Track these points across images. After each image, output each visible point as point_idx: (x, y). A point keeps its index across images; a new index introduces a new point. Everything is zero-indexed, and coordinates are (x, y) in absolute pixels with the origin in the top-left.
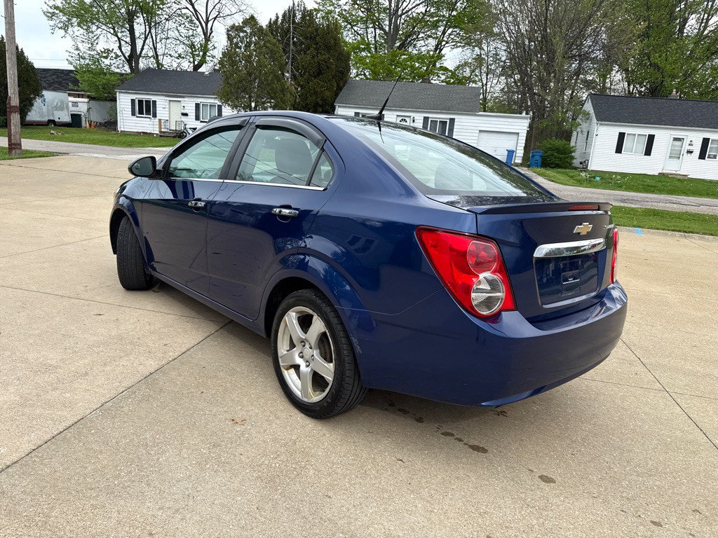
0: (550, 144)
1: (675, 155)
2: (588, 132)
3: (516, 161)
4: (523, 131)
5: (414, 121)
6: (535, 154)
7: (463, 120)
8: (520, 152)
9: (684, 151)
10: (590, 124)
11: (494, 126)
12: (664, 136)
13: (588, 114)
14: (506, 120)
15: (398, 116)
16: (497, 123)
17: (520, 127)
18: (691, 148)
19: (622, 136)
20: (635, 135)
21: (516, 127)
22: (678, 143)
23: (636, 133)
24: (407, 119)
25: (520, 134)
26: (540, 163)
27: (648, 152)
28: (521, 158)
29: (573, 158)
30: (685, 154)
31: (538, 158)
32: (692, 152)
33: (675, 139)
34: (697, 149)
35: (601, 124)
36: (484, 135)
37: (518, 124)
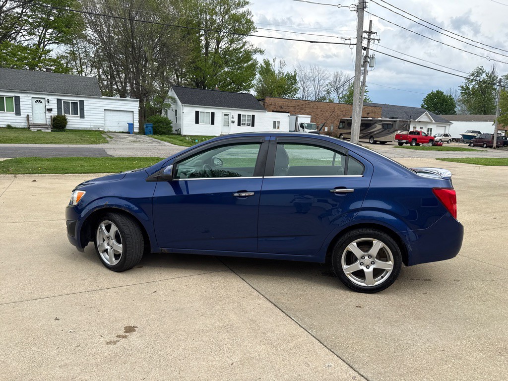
0: (156, 119)
1: (226, 124)
2: (176, 111)
3: (135, 131)
4: (136, 110)
5: (48, 102)
6: (148, 125)
7: (90, 102)
8: (137, 125)
9: (230, 122)
10: (176, 105)
11: (115, 106)
12: (219, 113)
13: (174, 99)
14: (123, 102)
15: (32, 98)
16: (116, 104)
17: (133, 107)
18: (233, 120)
19: (197, 113)
20: (204, 112)
21: (131, 107)
22: (226, 117)
23: (205, 111)
24: (41, 100)
25: (134, 112)
26: (152, 131)
27: (213, 123)
28: (138, 129)
29: (171, 127)
30: (231, 123)
31: (150, 128)
32: (234, 122)
33: (225, 115)
34: (236, 120)
35: (184, 106)
36: (108, 113)
37: (132, 105)
